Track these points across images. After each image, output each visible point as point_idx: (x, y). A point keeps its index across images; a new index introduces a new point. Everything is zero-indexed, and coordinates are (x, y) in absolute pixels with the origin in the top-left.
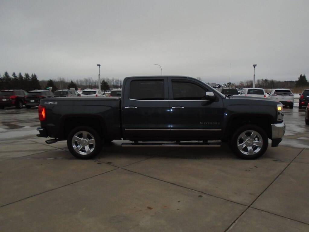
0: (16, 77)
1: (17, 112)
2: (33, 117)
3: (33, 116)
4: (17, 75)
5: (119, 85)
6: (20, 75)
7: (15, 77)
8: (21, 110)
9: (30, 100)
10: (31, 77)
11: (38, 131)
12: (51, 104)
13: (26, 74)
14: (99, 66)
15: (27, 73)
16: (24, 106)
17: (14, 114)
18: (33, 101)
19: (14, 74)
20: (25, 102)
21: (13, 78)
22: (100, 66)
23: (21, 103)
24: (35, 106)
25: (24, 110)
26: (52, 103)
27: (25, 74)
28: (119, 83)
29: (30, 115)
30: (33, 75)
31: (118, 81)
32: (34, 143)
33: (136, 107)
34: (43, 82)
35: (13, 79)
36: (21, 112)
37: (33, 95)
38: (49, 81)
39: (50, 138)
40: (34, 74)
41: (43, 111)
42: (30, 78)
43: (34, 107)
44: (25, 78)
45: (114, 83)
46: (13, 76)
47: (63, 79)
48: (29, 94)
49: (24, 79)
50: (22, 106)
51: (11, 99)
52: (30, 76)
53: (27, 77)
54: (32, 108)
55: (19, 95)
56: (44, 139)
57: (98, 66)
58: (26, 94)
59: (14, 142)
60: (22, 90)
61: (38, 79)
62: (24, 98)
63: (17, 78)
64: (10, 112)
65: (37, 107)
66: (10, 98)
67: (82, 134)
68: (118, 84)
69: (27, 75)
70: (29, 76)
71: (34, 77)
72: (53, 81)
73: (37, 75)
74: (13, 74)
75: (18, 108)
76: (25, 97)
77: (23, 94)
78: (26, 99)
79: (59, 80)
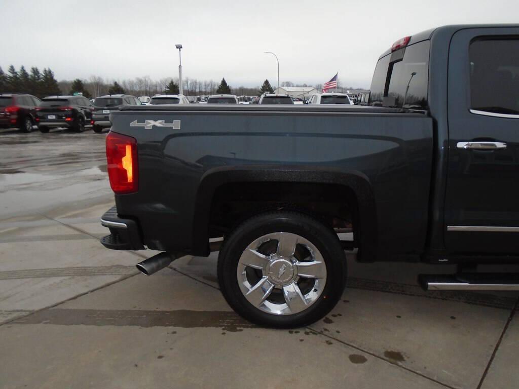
0: (16, 73)
1: (23, 141)
2: (58, 153)
3: (56, 150)
4: (18, 69)
5: (198, 90)
6: (23, 69)
7: (15, 75)
8: (30, 135)
9: (48, 115)
10: (43, 74)
11: (108, 229)
12: (154, 126)
13: (33, 69)
14: (179, 47)
15: (35, 67)
16: (35, 127)
17: (17, 145)
18: (53, 117)
19: (12, 69)
20: (37, 119)
21: (11, 75)
22: (181, 47)
23: (29, 122)
24: (56, 128)
25: (35, 135)
26: (158, 123)
27: (31, 69)
28: (198, 86)
29: (50, 148)
30: (45, 71)
31: (196, 82)
32: (77, 233)
33: (499, 145)
34: (64, 84)
35: (10, 77)
36: (31, 140)
37: (52, 106)
38: (75, 81)
39: (150, 253)
40: (47, 70)
41: (124, 155)
42: (41, 76)
43: (56, 130)
44: (33, 76)
45: (189, 86)
46: (10, 72)
47: (99, 78)
48: (43, 102)
49: (30, 77)
50: (31, 128)
51: (8, 114)
52: (41, 72)
53: (36, 75)
54: (51, 131)
55: (24, 104)
56: (129, 258)
57: (177, 48)
58: (39, 103)
59: (21, 229)
60: (29, 95)
61: (55, 78)
62: (34, 111)
63: (18, 76)
64: (9, 140)
65: (60, 128)
66: (6, 110)
67: (275, 243)
68: (196, 88)
69: (35, 71)
70: (39, 73)
71: (49, 75)
72: (83, 82)
73: (52, 70)
74: (10, 68)
75: (24, 130)
76: (36, 108)
77: (32, 103)
78: (40, 114)
79: (93, 81)
